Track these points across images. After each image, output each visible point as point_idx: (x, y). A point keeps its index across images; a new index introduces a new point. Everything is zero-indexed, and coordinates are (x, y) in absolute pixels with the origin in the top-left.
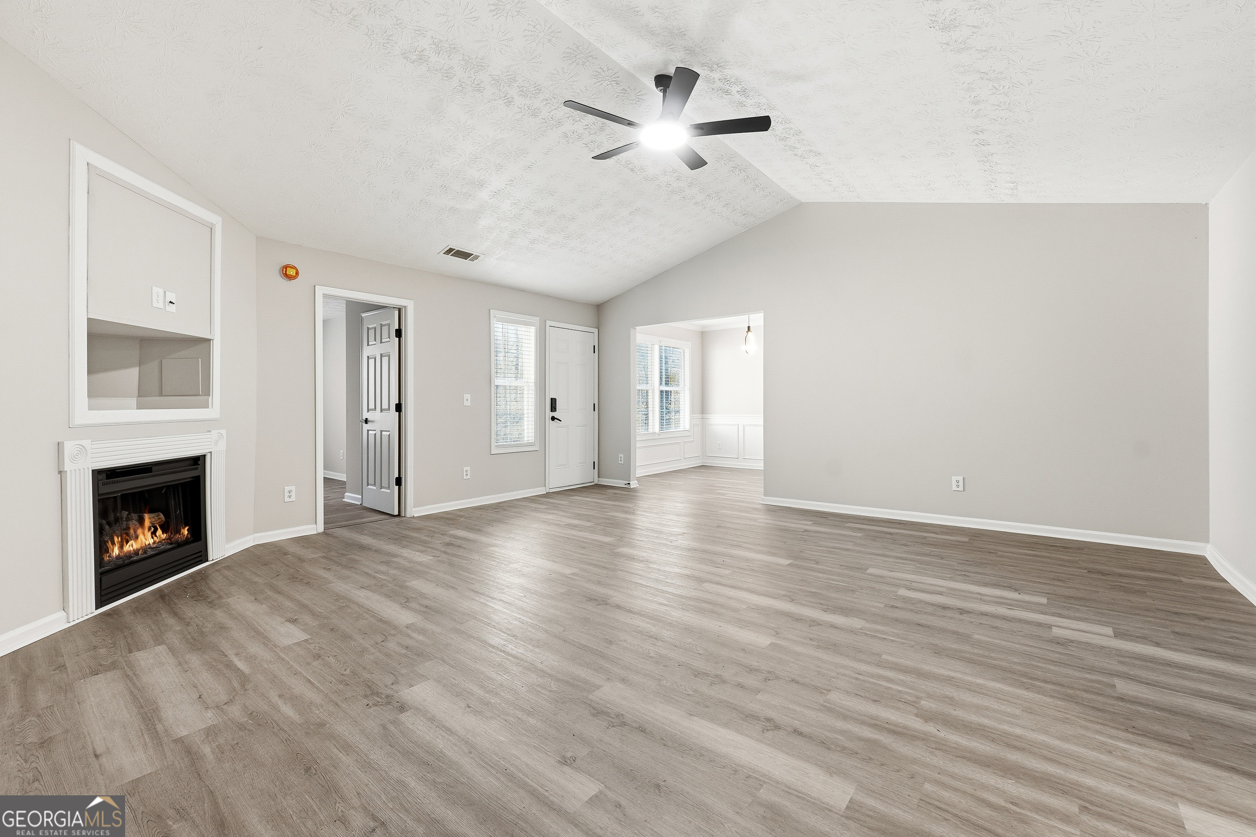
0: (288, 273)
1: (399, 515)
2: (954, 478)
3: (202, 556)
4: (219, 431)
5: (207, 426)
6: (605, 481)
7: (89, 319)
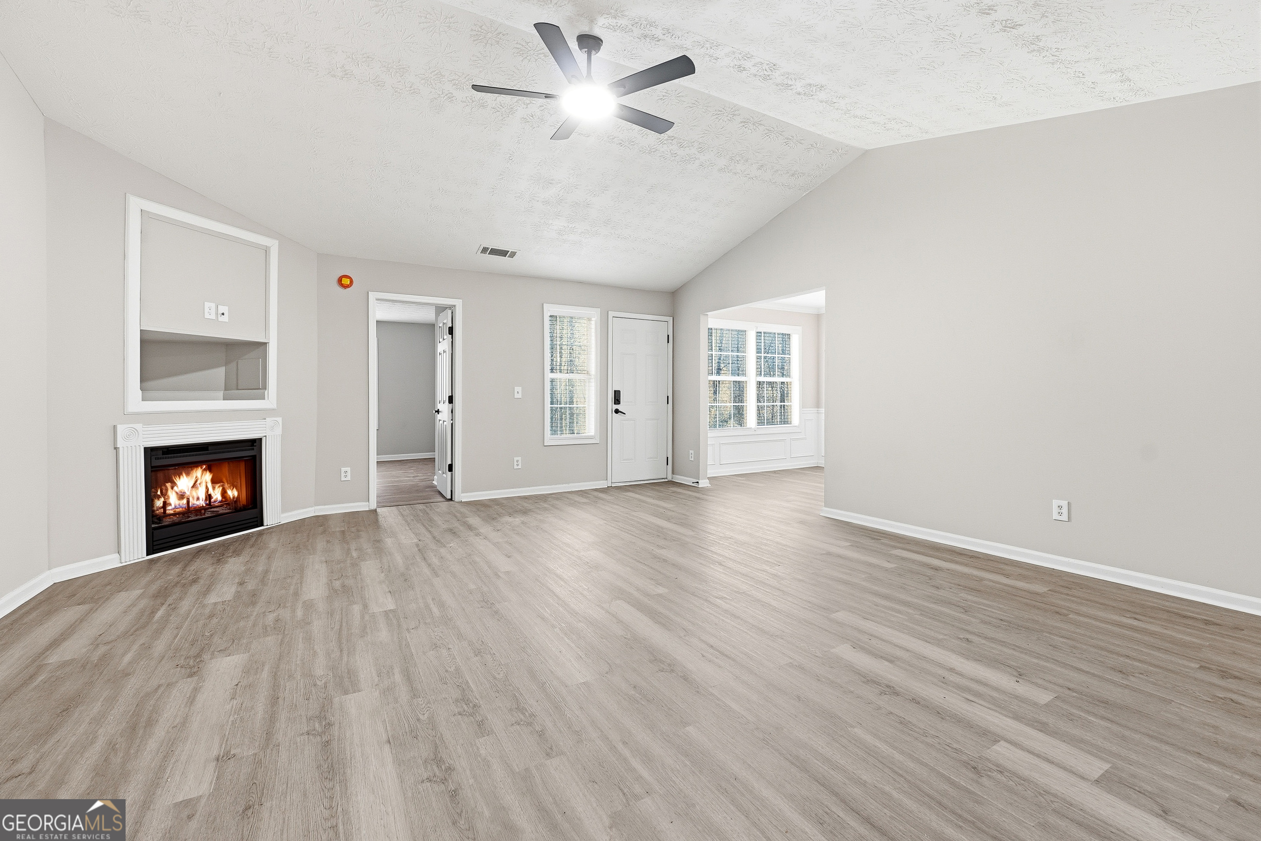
0: (344, 282)
1: (451, 499)
2: (1056, 503)
3: (258, 521)
4: (275, 419)
5: (263, 414)
6: (679, 479)
7: (141, 330)
